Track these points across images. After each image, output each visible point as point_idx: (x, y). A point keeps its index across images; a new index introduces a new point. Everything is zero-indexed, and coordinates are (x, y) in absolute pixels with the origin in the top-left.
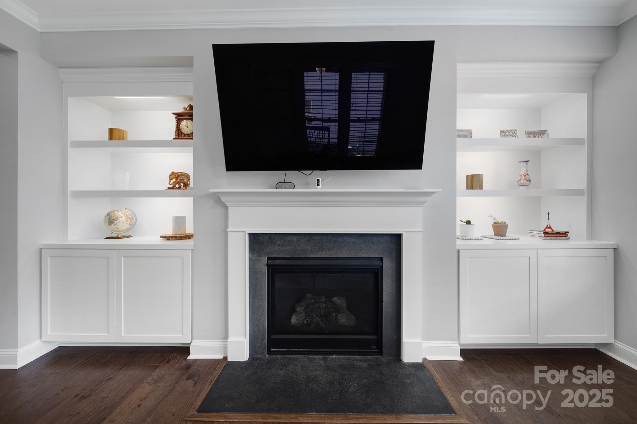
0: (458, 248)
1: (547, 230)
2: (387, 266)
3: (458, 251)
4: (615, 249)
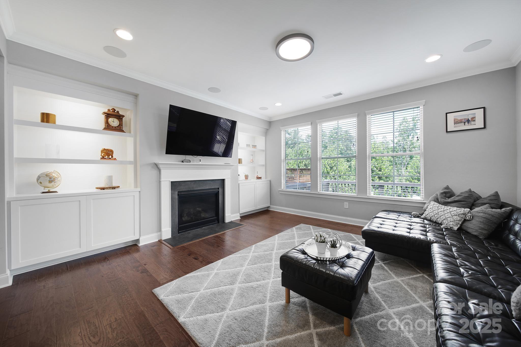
0: (239, 183)
1: (257, 177)
2: (220, 190)
3: (239, 184)
4: (270, 181)
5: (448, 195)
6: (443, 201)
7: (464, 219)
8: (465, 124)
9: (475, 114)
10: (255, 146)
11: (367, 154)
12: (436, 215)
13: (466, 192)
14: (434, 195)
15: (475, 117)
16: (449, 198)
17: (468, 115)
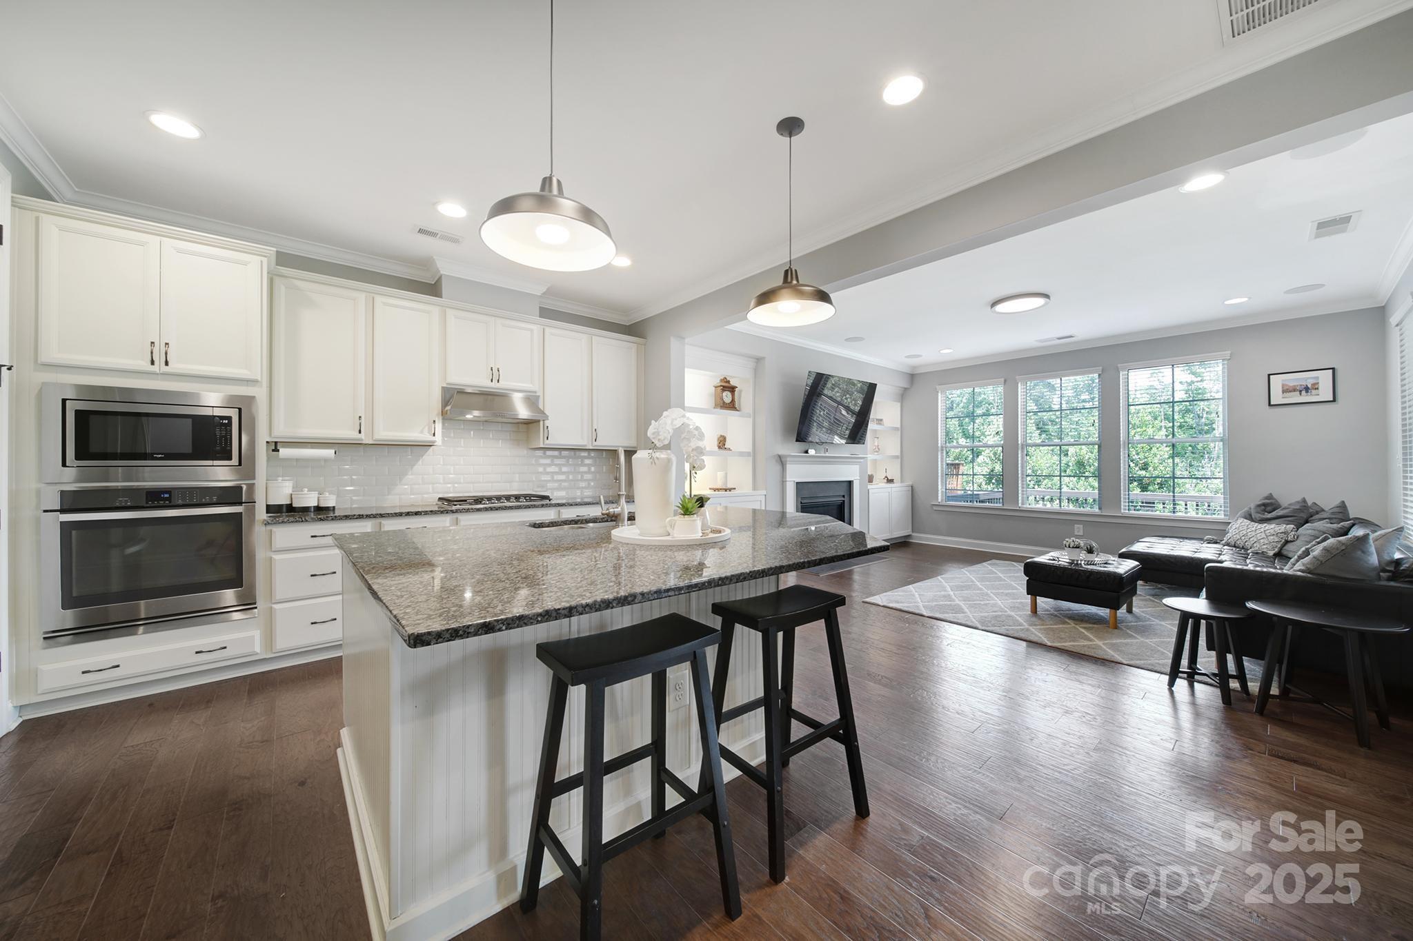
1: (887, 478)
2: (846, 500)
3: (869, 490)
4: (912, 487)
5: (1269, 508)
6: (1259, 517)
7: (1285, 540)
8: (1301, 394)
9: (1317, 378)
10: (881, 420)
11: (1121, 439)
12: (1243, 538)
13: (1298, 502)
14: (1246, 509)
15: (1318, 383)
16: (1270, 513)
17: (1307, 379)
